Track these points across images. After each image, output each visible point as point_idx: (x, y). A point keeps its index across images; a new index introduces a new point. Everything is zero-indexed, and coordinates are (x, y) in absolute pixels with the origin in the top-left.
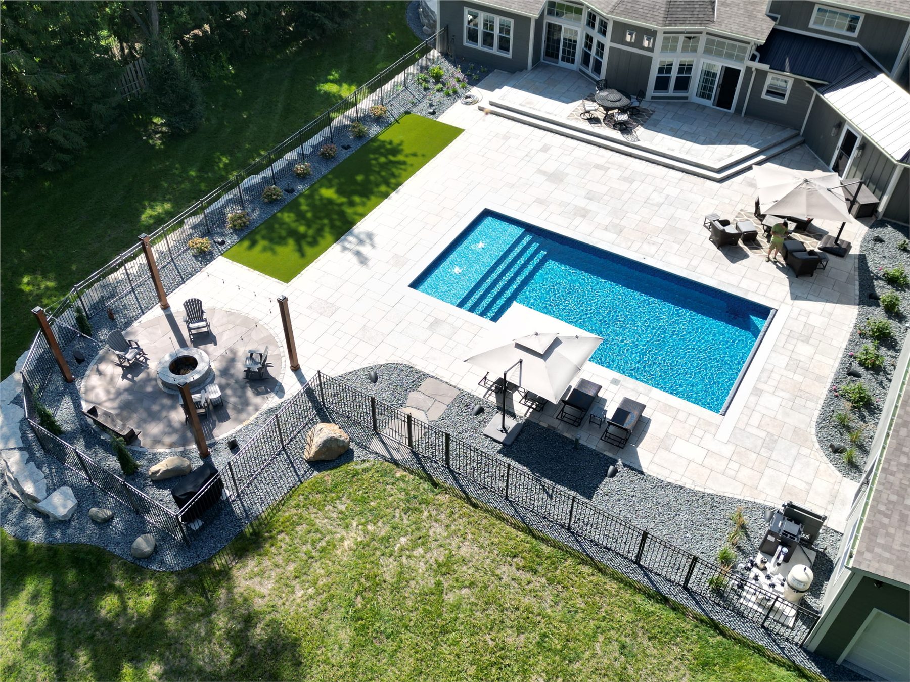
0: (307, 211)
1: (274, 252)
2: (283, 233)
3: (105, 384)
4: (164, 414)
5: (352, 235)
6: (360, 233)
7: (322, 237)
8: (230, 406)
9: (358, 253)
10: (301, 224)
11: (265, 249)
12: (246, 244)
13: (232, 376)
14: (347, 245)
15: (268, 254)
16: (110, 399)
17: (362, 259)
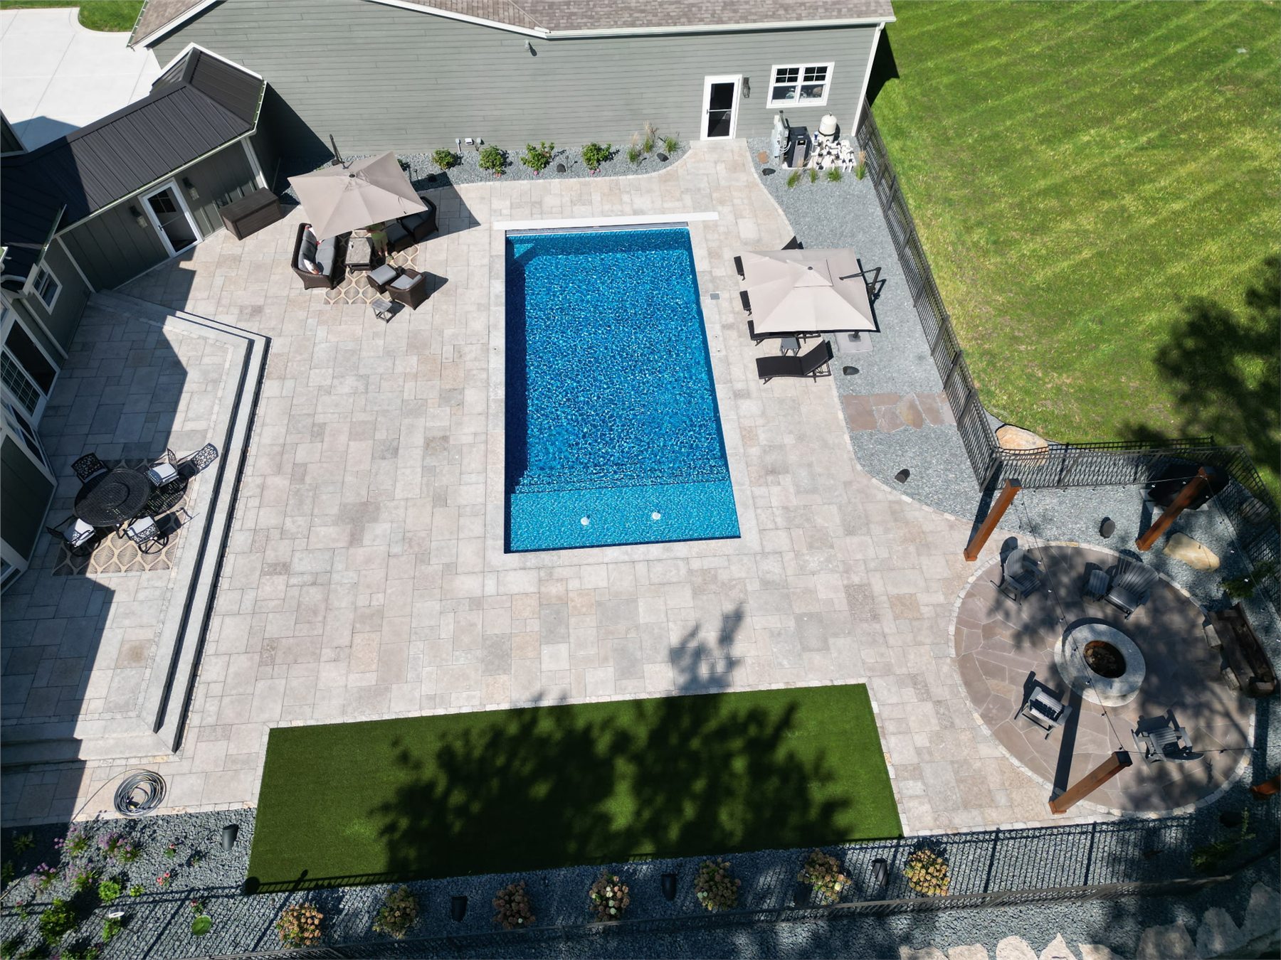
0: (694, 797)
1: (821, 756)
2: (773, 783)
3: (1207, 741)
4: (1155, 630)
5: (694, 680)
6: (682, 671)
7: (734, 717)
8: (1074, 574)
9: (726, 638)
10: (733, 775)
11: (828, 777)
12: (842, 819)
13: (1043, 609)
14: (720, 667)
15: (833, 761)
16: (1212, 711)
17: (732, 624)
